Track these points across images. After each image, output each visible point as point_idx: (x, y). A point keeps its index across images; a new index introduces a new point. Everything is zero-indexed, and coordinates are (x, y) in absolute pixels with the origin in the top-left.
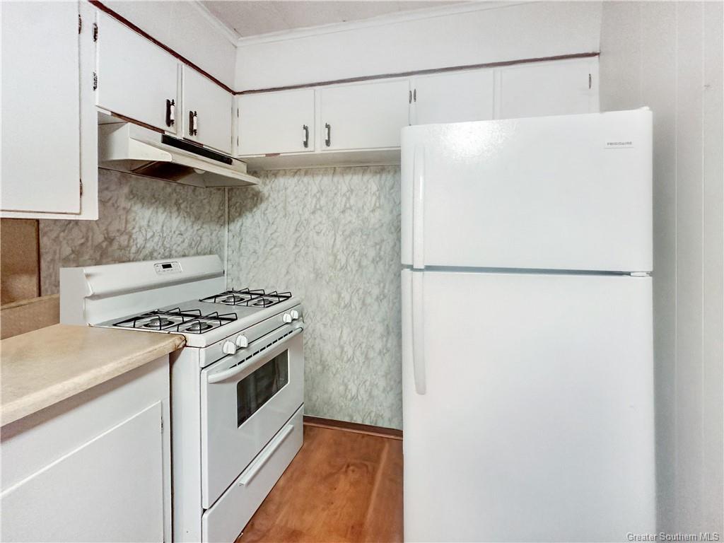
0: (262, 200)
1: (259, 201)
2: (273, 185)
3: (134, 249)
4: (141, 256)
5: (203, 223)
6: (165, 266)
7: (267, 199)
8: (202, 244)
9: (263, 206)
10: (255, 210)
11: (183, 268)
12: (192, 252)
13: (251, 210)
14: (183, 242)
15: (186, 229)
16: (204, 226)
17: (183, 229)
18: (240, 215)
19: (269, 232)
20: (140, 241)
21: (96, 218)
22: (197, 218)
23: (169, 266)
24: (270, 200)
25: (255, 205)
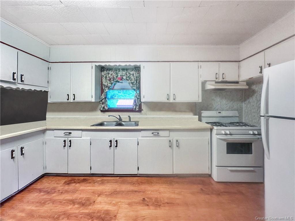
0: (255, 93)
1: (254, 93)
2: (259, 87)
3: (213, 108)
4: (215, 110)
5: (234, 101)
6: (219, 113)
7: (257, 92)
8: (234, 108)
9: (256, 94)
10: (253, 96)
11: (224, 113)
12: (230, 110)
13: (252, 96)
14: (227, 107)
15: (228, 104)
16: (235, 102)
17: (227, 103)
18: (248, 98)
19: (258, 104)
20: (215, 106)
21: (201, 101)
22: (232, 100)
23: (220, 113)
24: (258, 92)
25: (253, 95)
